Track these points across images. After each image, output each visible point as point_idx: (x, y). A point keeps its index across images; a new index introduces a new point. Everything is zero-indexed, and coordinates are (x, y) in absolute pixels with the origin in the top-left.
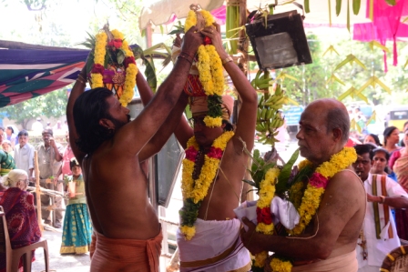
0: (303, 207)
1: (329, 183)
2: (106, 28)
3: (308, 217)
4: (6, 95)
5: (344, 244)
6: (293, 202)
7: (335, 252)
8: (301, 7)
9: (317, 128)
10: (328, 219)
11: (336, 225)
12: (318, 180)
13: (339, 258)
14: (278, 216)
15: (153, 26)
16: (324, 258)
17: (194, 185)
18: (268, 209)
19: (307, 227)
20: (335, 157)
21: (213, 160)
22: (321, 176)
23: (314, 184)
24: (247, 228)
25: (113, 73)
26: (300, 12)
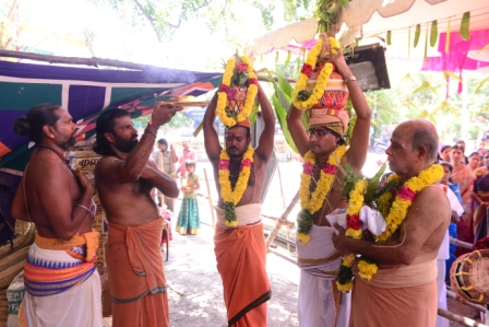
0: (390, 217)
1: (416, 197)
2: (236, 55)
3: (394, 227)
4: (139, 108)
5: (427, 252)
6: (381, 211)
7: (418, 259)
8: (383, 40)
9: (403, 145)
10: (414, 229)
11: (420, 235)
12: (406, 193)
13: (421, 265)
14: (367, 223)
15: (255, 56)
16: (408, 264)
17: (310, 197)
18: (357, 217)
19: (393, 235)
20: (423, 174)
21: (328, 176)
22: (409, 190)
23: (403, 197)
24: (337, 232)
25: (236, 92)
26: (382, 44)
